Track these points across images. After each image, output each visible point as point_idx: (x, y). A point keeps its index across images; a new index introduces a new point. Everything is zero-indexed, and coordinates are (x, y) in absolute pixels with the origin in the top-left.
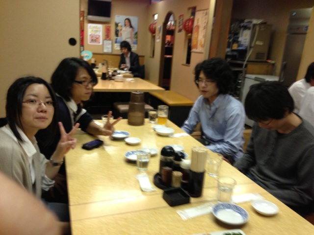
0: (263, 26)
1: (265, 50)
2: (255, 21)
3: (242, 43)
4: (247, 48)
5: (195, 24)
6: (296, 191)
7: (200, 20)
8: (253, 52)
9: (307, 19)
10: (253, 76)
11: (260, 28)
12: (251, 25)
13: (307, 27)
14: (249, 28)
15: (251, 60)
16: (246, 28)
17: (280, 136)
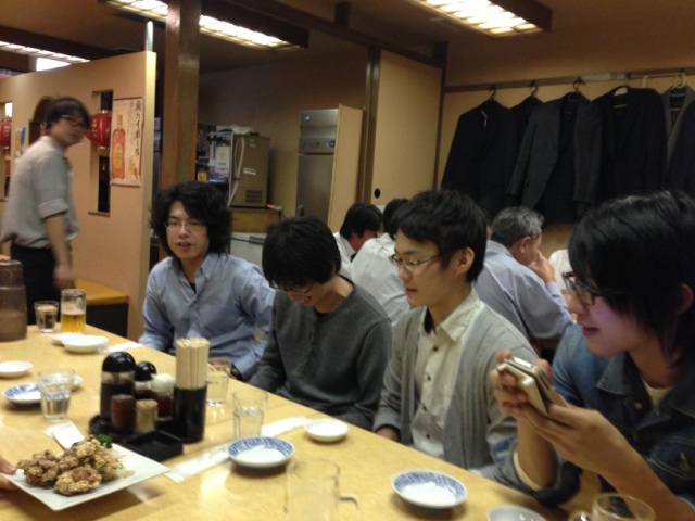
0: (252, 140)
1: (263, 187)
2: (237, 130)
3: (217, 171)
4: (227, 181)
5: (114, 125)
6: (360, 411)
7: (125, 119)
8: (238, 187)
9: (333, 127)
10: (247, 236)
11: (247, 143)
12: (231, 138)
13: (333, 143)
14: (228, 143)
15: (237, 203)
16: (220, 141)
17: (322, 318)
